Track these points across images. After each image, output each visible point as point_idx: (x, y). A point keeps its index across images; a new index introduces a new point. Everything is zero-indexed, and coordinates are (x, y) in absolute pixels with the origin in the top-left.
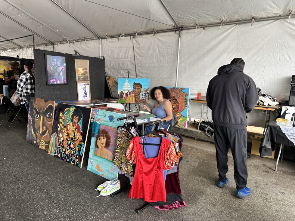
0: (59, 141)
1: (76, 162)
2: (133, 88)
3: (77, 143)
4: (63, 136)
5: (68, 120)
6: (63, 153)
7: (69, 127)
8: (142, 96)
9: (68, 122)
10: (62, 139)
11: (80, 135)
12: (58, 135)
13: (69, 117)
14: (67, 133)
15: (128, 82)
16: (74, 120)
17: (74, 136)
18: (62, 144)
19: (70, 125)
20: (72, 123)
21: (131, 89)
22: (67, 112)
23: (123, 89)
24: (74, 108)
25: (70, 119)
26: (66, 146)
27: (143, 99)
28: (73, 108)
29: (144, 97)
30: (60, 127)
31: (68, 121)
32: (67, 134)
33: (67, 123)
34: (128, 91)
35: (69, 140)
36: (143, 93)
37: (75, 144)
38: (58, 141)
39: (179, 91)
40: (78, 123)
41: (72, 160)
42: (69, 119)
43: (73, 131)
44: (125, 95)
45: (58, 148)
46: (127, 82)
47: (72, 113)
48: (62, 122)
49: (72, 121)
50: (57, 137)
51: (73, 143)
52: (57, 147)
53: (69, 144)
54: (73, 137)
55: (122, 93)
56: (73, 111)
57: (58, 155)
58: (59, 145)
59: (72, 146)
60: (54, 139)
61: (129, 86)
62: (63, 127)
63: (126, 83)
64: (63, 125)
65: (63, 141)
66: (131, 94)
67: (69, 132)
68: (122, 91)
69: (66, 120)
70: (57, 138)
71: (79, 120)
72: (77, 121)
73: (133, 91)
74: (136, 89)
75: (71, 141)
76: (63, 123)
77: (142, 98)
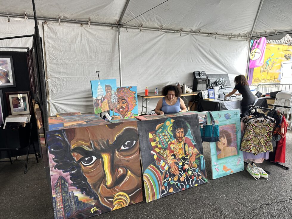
0: (162, 173)
1: (200, 181)
2: (105, 92)
3: (193, 160)
4: (167, 163)
5: (167, 138)
6: (175, 183)
7: (172, 146)
8: (113, 100)
9: (169, 141)
10: (166, 168)
11: (193, 148)
12: (156, 167)
13: (167, 134)
14: (172, 155)
15: (101, 85)
16: (178, 135)
17: (185, 154)
18: (170, 173)
19: (174, 144)
20: (175, 140)
21: (104, 93)
22: (161, 130)
23: (98, 94)
24: (172, 121)
25: (171, 136)
26: (177, 173)
27: (115, 104)
28: (169, 120)
29: (114, 101)
30: (157, 153)
31: (167, 140)
32: (173, 157)
33: (167, 142)
34: (102, 96)
35: (180, 162)
36: (113, 96)
37: (191, 162)
38: (160, 174)
39: (127, 90)
40: (184, 136)
41: (194, 182)
42: (169, 137)
43: (182, 148)
44: (100, 102)
45: (165, 182)
46: (99, 84)
47: (172, 128)
48: (157, 146)
49: (175, 136)
50: (156, 169)
51: (186, 162)
52: (163, 182)
53: (180, 167)
54: (184, 156)
55: (97, 100)
56: (172, 124)
57: (168, 191)
58: (165, 178)
59: (186, 167)
60: (150, 176)
61: (102, 90)
62: (162, 152)
63: (100, 87)
64: (160, 149)
65: (169, 168)
66: (105, 99)
67: (175, 153)
68: (97, 98)
69: (164, 140)
70: (156, 171)
71: (186, 132)
72: (183, 135)
73: (106, 95)
74: (107, 92)
75: (183, 162)
76: (160, 146)
77: (114, 102)
